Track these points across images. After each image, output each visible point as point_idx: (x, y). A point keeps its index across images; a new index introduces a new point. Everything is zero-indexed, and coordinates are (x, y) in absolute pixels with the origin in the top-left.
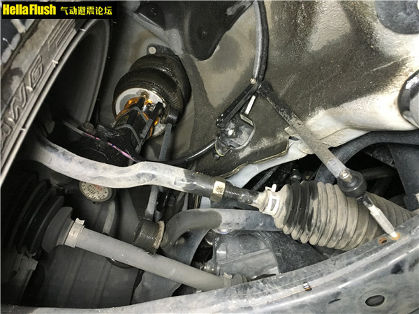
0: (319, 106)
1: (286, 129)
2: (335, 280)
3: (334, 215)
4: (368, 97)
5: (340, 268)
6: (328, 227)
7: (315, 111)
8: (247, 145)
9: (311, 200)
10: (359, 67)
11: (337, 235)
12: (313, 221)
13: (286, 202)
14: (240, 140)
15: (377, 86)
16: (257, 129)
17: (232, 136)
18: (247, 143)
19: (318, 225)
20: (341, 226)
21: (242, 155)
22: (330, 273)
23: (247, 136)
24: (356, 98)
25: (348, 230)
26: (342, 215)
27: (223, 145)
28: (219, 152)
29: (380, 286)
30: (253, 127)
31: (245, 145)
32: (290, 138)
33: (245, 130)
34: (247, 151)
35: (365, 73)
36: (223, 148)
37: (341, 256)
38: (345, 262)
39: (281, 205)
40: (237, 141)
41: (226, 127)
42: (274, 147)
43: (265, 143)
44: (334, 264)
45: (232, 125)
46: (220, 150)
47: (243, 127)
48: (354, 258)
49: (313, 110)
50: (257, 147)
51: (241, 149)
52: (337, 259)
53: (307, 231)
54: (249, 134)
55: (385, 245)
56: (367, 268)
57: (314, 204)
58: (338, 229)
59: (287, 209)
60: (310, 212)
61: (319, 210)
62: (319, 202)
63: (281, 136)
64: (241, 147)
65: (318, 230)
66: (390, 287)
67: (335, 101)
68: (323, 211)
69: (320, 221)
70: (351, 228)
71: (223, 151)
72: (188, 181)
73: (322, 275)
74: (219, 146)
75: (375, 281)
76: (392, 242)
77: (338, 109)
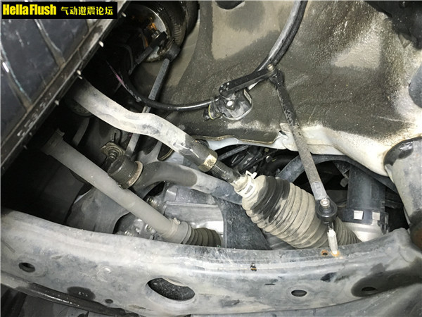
0: (320, 120)
1: (281, 124)
2: (277, 270)
3: (293, 216)
4: (365, 138)
5: (285, 262)
6: (285, 224)
7: (314, 123)
8: (239, 120)
9: (281, 199)
10: (369, 106)
11: (289, 232)
12: (276, 216)
13: (260, 192)
14: (235, 113)
15: (376, 133)
16: (253, 109)
17: (229, 108)
18: (240, 118)
19: (278, 219)
20: (295, 226)
21: (230, 126)
22: (274, 263)
23: (243, 112)
24: (355, 133)
25: (298, 231)
26: (300, 219)
27: (217, 110)
28: (211, 114)
29: (309, 285)
30: (251, 105)
31: (237, 119)
32: (281, 131)
33: (243, 105)
34: (237, 125)
35: (372, 115)
36: (216, 113)
37: (287, 252)
38: (290, 258)
39: (255, 192)
40: (232, 113)
41: (227, 97)
42: (263, 133)
43: (257, 125)
44: (281, 257)
45: (234, 96)
46: (212, 114)
47: (242, 103)
48: (298, 258)
49: (313, 120)
50: (247, 126)
51: (232, 121)
52: (284, 254)
53: (267, 220)
54: (245, 110)
55: (325, 258)
56: (304, 269)
57: (282, 202)
58: (291, 228)
59: (259, 198)
60: (276, 207)
61: (284, 209)
62: (286, 202)
63: (273, 126)
64: (232, 119)
65: (277, 223)
66: (315, 288)
67: (336, 124)
68: (287, 210)
69: (282, 218)
70: (302, 230)
71: (215, 115)
72: (186, 146)
73: (268, 262)
74: (212, 109)
75: (306, 280)
76: (331, 257)
77: (335, 133)
